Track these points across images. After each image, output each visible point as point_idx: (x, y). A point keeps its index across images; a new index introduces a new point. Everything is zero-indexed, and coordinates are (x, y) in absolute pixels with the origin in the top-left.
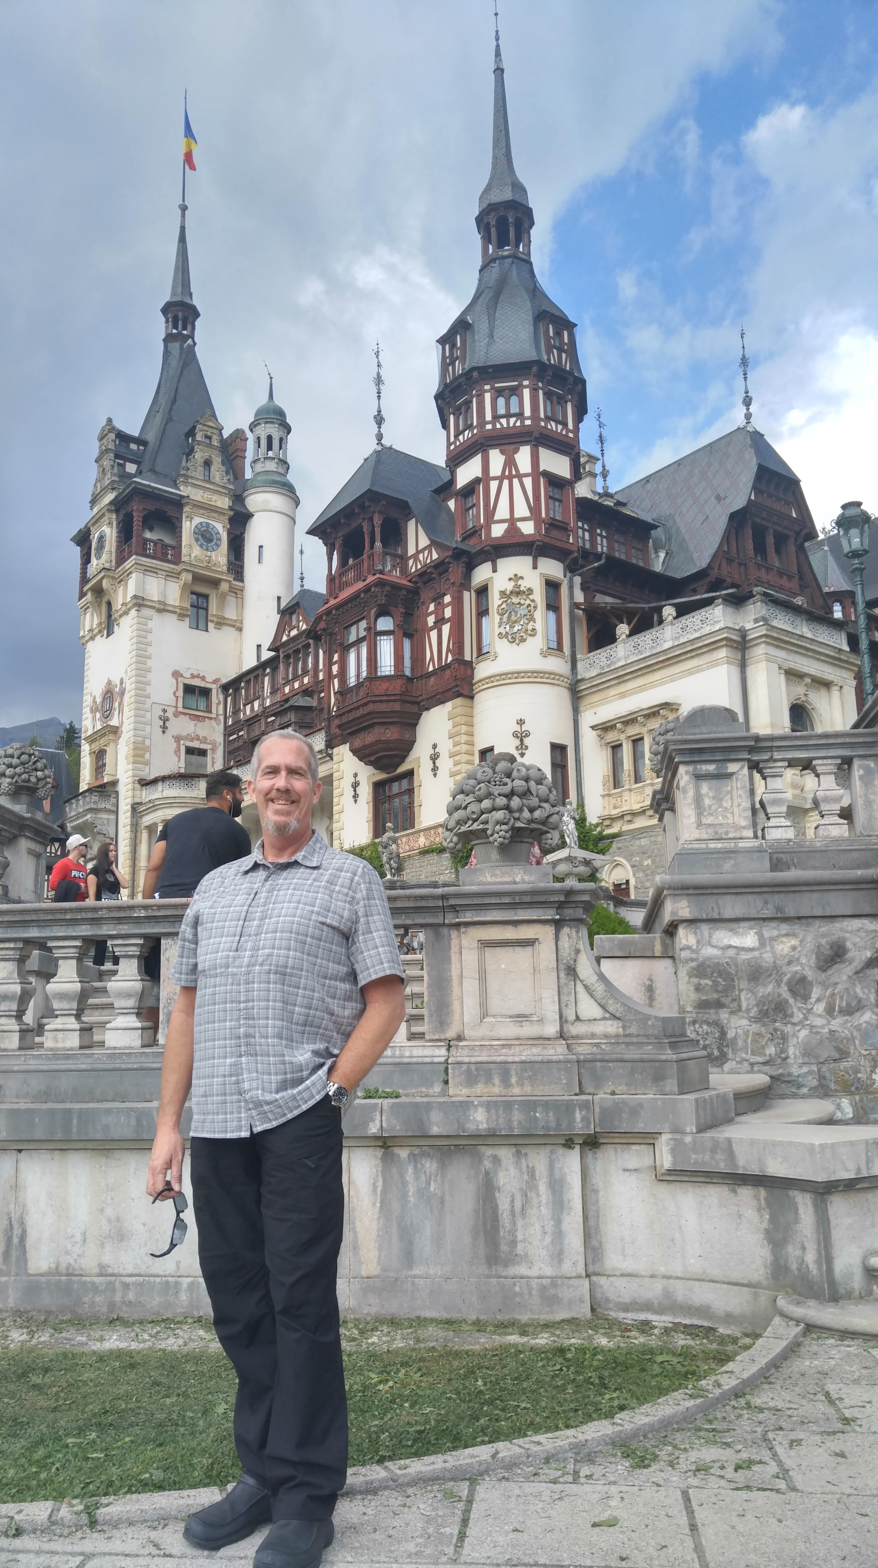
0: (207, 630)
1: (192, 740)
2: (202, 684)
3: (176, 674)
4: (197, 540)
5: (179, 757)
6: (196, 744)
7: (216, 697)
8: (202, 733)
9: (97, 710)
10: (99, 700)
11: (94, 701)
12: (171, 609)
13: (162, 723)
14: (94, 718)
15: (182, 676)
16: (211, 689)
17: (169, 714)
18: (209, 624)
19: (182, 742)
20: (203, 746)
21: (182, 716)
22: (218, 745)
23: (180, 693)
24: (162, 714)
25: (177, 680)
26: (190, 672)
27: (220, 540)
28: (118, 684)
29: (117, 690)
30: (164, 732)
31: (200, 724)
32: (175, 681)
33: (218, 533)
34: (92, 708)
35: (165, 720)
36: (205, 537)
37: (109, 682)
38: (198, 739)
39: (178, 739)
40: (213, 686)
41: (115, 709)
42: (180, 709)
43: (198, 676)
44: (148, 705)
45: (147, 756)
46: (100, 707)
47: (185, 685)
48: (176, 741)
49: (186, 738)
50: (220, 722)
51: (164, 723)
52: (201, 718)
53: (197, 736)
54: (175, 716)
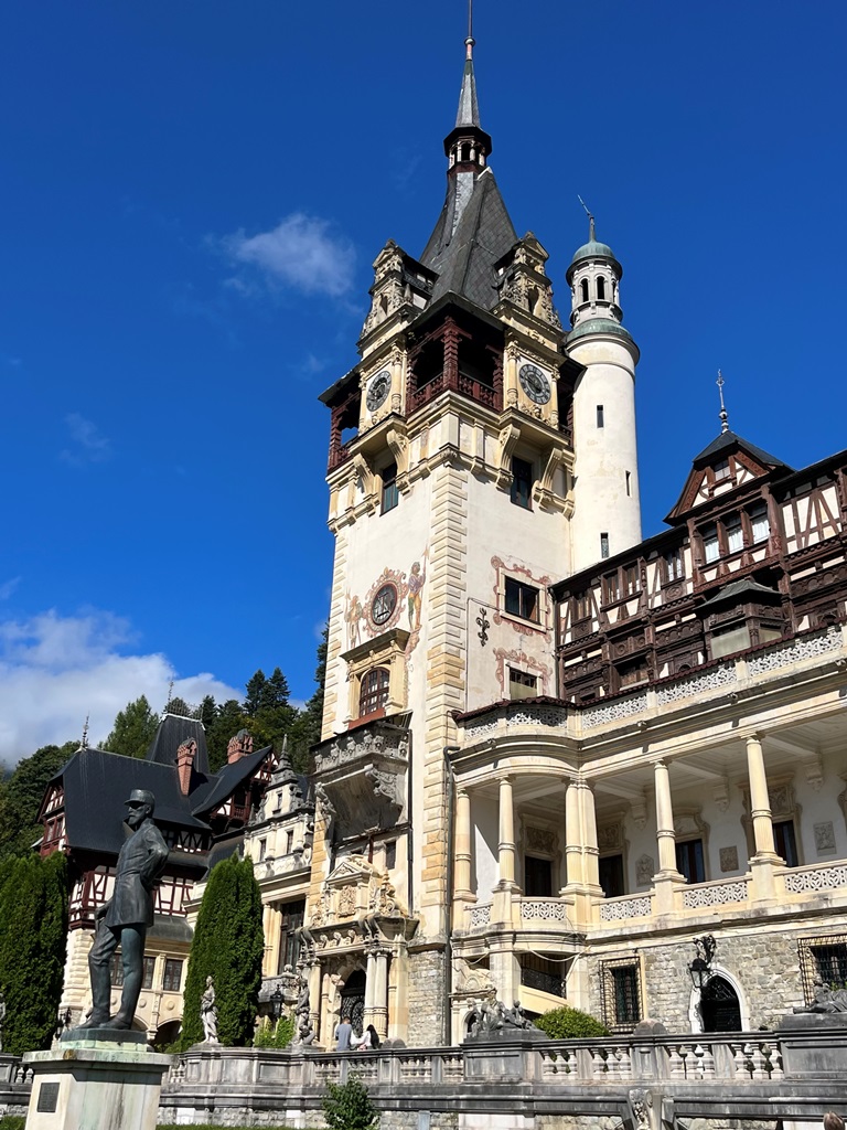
0: (530, 509)
1: (517, 661)
2: (528, 582)
3: (496, 562)
4: (524, 386)
5: (502, 683)
6: (522, 667)
7: (544, 602)
8: (530, 652)
9: (361, 615)
10: (365, 601)
11: (355, 603)
12: (491, 473)
13: (480, 630)
14: (354, 629)
15: (503, 566)
16: (538, 590)
17: (489, 618)
18: (533, 501)
19: (506, 661)
20: (531, 671)
21: (504, 622)
22: (548, 673)
23: (502, 590)
24: (480, 616)
25: (497, 570)
26: (513, 561)
27: (548, 391)
28: (408, 573)
29: (407, 581)
30: (483, 644)
31: (527, 638)
32: (495, 572)
33: (547, 383)
34: (350, 614)
35: (485, 626)
36: (532, 384)
37: (388, 573)
38: (524, 660)
39: (500, 655)
40: (540, 586)
41: (401, 609)
42: (502, 613)
43: (522, 570)
44: (463, 602)
45: (463, 675)
46: (368, 611)
47: (507, 578)
48: (497, 659)
49: (510, 656)
50: (550, 639)
51: (484, 630)
52: (527, 630)
53: (523, 654)
54: (497, 622)
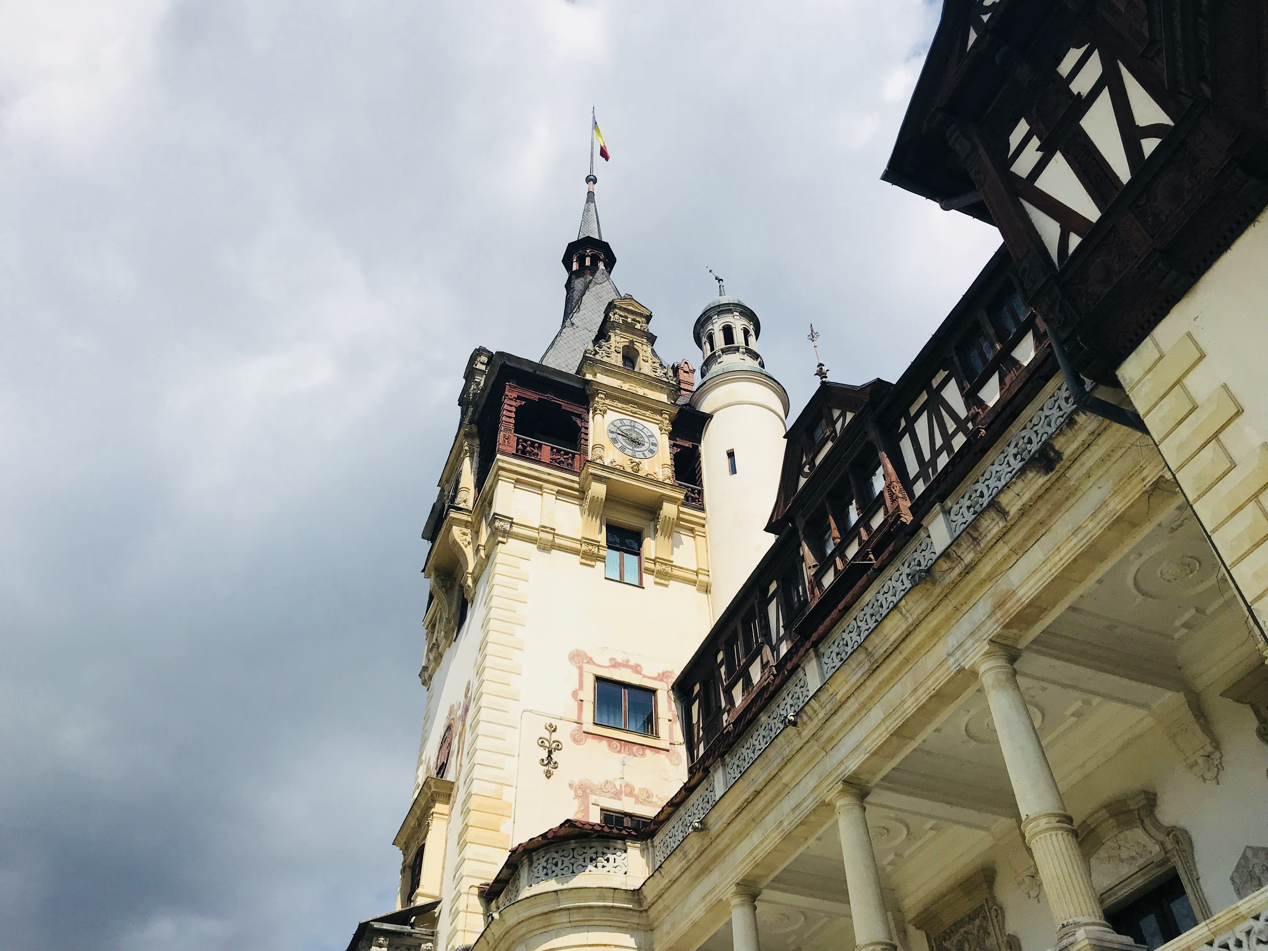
0: (641, 586)
1: (617, 795)
2: (635, 680)
3: (580, 657)
4: (615, 441)
6: (625, 805)
7: (667, 706)
8: (641, 781)
12: (569, 544)
13: (545, 754)
15: (590, 661)
16: (653, 692)
17: (563, 736)
18: (645, 576)
19: (592, 798)
21: (590, 741)
23: (588, 695)
24: (546, 734)
25: (580, 668)
26: (608, 655)
27: (654, 445)
28: (463, 700)
29: (461, 711)
30: (548, 775)
31: (633, 761)
32: (576, 672)
33: (653, 436)
35: (552, 748)
36: (629, 438)
37: (451, 710)
38: (631, 794)
39: (582, 790)
40: (657, 685)
41: (453, 752)
42: (589, 726)
43: (626, 665)
44: (512, 716)
47: (598, 679)
48: (577, 796)
49: (603, 790)
50: (680, 757)
51: (550, 753)
52: (635, 748)
53: (627, 785)
54: (576, 741)
